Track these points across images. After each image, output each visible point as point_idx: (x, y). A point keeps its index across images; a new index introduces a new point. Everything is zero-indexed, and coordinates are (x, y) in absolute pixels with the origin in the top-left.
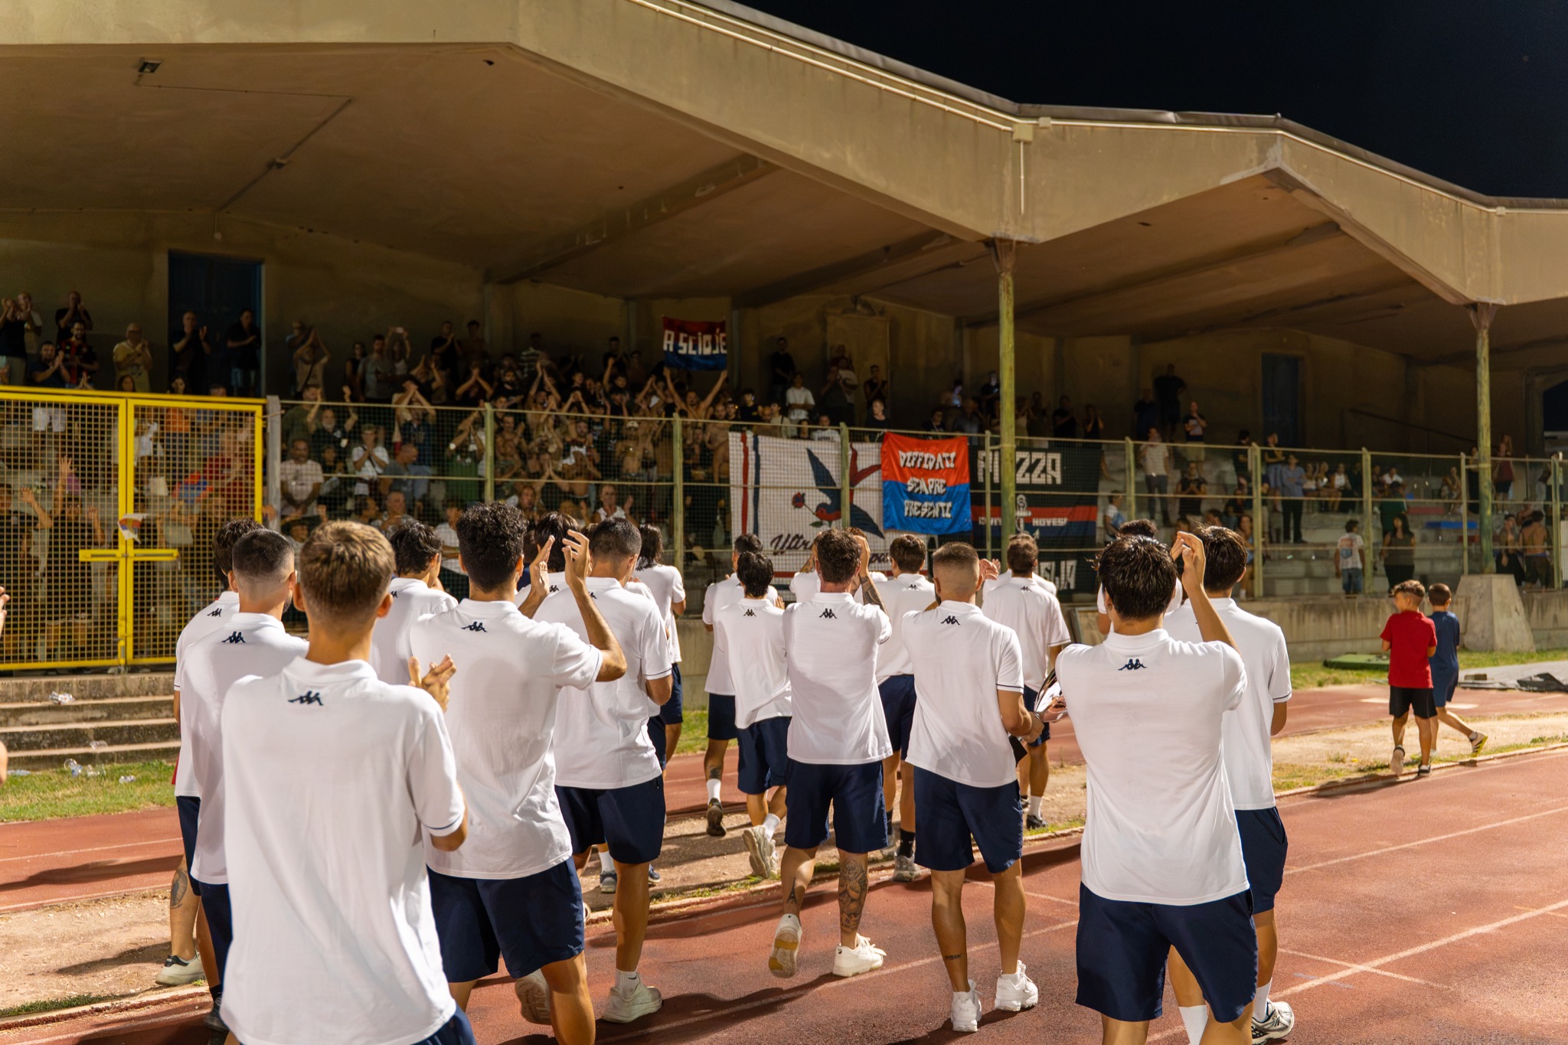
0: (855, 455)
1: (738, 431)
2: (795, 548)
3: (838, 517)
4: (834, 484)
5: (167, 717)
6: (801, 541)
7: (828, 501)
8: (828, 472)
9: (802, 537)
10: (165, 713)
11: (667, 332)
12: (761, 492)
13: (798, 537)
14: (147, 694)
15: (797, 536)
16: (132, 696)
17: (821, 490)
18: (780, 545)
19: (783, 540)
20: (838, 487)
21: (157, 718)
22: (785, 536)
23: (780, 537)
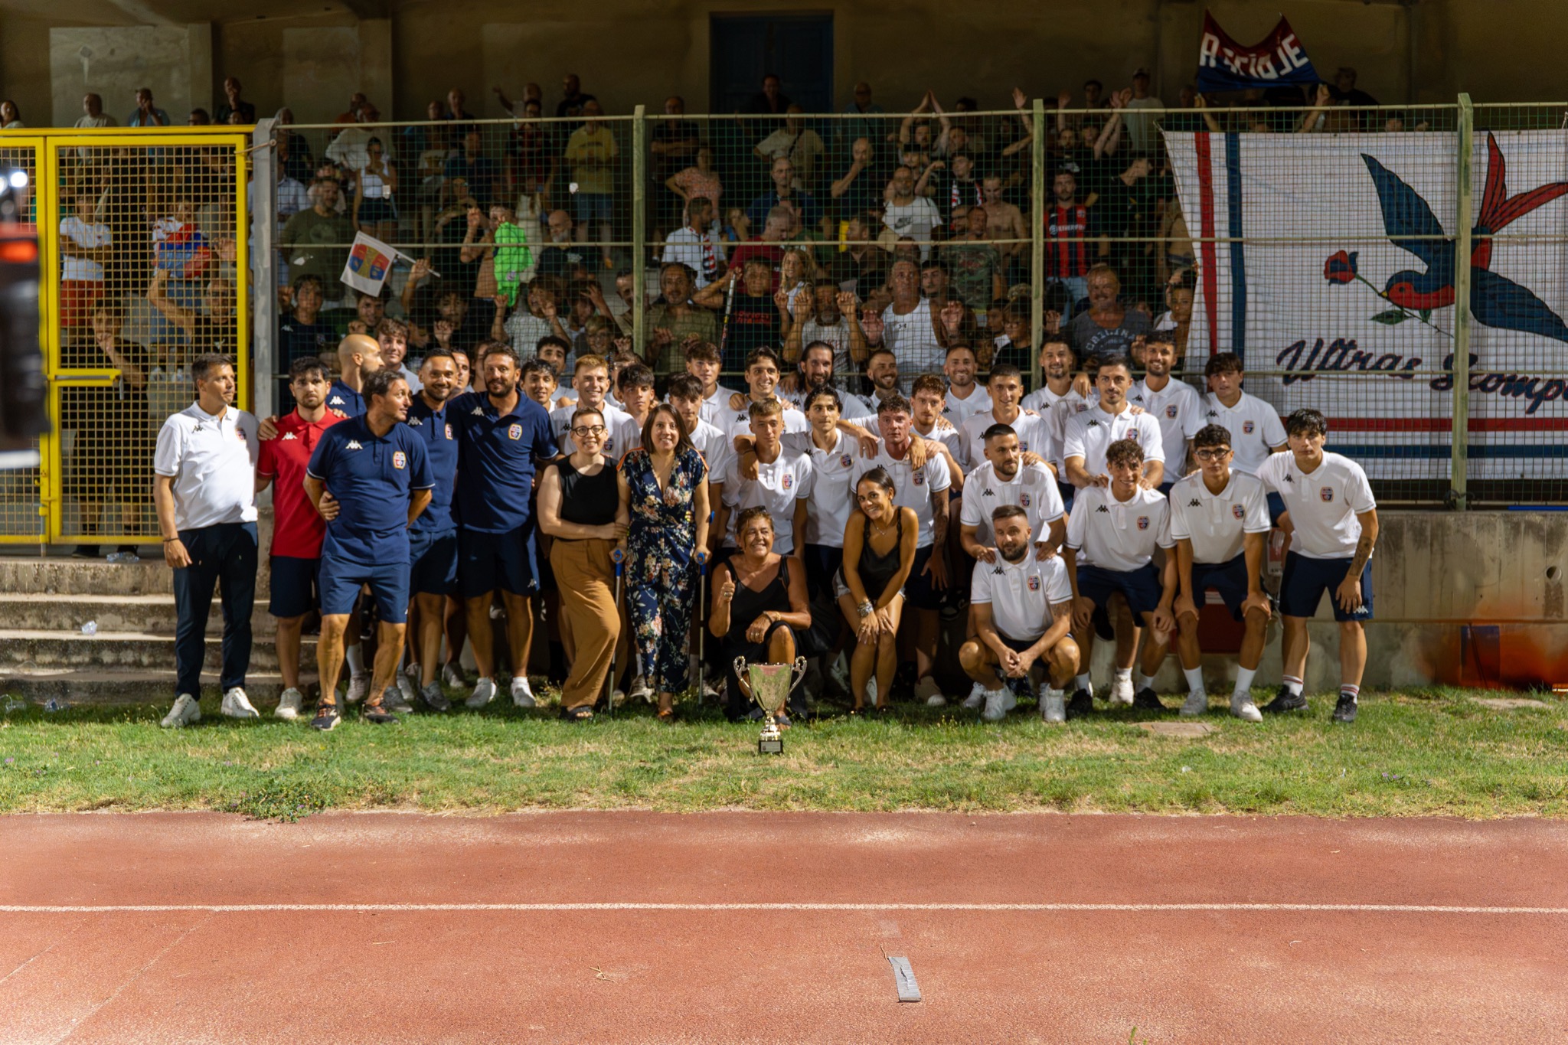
0: (1497, 164)
1: (1187, 129)
2: (1336, 366)
3: (1448, 300)
4: (1438, 230)
5: (34, 628)
6: (1352, 353)
7: (1420, 267)
8: (1421, 203)
9: (1353, 344)
10: (29, 622)
11: (1208, 37)
12: (1248, 252)
13: (1342, 345)
14: (46, 591)
15: (1339, 343)
16: (24, 592)
17: (1398, 243)
18: (1302, 361)
19: (1306, 353)
20: (1449, 235)
21: (19, 628)
22: (1310, 345)
23: (1300, 345)
